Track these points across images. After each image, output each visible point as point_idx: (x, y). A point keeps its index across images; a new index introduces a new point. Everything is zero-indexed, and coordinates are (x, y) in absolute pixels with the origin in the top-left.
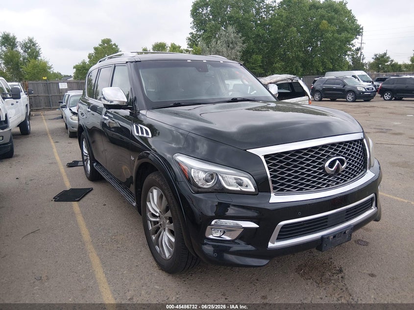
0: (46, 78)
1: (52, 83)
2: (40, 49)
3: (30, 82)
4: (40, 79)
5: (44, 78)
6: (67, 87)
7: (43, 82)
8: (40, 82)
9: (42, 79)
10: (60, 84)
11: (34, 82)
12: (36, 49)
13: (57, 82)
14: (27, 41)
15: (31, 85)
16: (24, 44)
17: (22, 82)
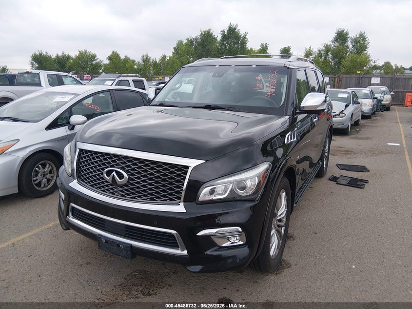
0: (360, 72)
1: (365, 77)
2: (368, 43)
3: (345, 76)
4: (353, 73)
5: (358, 72)
6: (379, 82)
7: (356, 76)
8: (354, 75)
9: (357, 73)
10: (373, 79)
11: (348, 76)
12: (364, 43)
13: (370, 76)
14: (358, 36)
15: (345, 78)
16: (355, 39)
17: (337, 76)
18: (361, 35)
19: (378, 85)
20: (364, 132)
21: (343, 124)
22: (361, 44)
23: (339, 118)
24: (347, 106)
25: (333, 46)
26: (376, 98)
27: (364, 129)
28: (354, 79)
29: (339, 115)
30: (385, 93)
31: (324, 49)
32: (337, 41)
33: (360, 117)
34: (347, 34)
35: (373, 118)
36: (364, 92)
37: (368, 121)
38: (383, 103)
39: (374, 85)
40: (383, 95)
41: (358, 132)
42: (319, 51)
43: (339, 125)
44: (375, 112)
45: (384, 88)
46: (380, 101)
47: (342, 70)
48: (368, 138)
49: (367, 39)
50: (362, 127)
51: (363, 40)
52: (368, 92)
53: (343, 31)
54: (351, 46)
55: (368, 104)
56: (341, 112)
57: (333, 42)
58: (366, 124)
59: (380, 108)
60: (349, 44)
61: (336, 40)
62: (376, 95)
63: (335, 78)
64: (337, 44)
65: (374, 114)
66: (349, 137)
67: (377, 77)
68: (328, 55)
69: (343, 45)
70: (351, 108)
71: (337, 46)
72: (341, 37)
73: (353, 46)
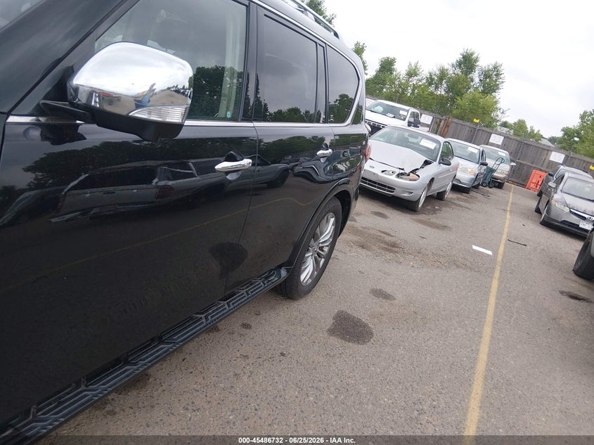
0: (478, 121)
1: (483, 131)
2: (503, 82)
3: (456, 120)
4: (468, 120)
5: (475, 120)
6: (500, 143)
7: (472, 126)
8: (468, 124)
9: (472, 122)
10: (493, 135)
11: (461, 122)
12: (496, 80)
13: (491, 131)
14: (491, 67)
15: (454, 124)
16: (485, 71)
17: (444, 117)
18: (496, 68)
19: (498, 146)
20: (445, 215)
21: (412, 193)
22: (491, 80)
23: (406, 179)
24: (427, 163)
25: (451, 72)
26: (486, 165)
27: (448, 209)
28: (468, 129)
29: (409, 175)
30: (502, 160)
31: (438, 72)
32: (460, 67)
33: (449, 188)
34: (476, 60)
35: (473, 194)
36: (470, 149)
37: (463, 196)
38: (495, 174)
39: (492, 145)
40: (498, 163)
41: (434, 212)
42: (431, 75)
43: (404, 192)
44: (479, 184)
45: (504, 154)
46: (492, 171)
47: (455, 112)
48: (444, 227)
49: (502, 76)
50: (447, 205)
51: (496, 75)
52: (476, 151)
53: (472, 54)
54: (477, 80)
55: (470, 170)
56: (414, 171)
57: (453, 66)
58: (457, 202)
59: (489, 181)
60: (476, 77)
61: (460, 64)
62: (488, 161)
63: (440, 122)
64: (458, 71)
65: (476, 187)
66: (415, 217)
67: (500, 135)
68: (441, 84)
69: (466, 75)
70: (435, 168)
71: (458, 75)
72: (467, 62)
73: (480, 80)
